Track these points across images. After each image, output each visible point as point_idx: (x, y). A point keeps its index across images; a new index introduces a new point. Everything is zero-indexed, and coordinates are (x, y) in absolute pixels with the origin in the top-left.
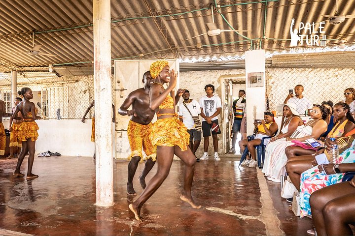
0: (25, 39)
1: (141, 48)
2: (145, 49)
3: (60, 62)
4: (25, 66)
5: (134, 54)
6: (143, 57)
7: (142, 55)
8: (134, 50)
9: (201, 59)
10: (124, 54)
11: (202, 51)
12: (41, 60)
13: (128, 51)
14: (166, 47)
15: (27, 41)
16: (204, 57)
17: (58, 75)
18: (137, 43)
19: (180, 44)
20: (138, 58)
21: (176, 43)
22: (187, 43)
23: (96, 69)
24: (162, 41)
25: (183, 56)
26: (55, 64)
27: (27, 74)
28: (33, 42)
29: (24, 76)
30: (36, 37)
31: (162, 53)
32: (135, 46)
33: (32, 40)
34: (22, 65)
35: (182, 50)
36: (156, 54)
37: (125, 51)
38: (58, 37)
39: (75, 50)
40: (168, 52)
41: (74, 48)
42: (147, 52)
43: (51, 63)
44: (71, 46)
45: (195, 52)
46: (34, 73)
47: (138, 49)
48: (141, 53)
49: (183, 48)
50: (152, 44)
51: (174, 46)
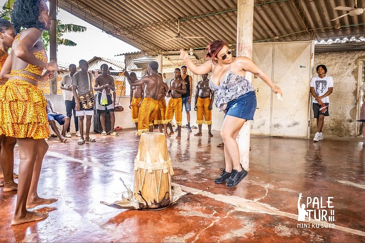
0: (171, 26)
1: (276, 31)
2: (280, 32)
3: (200, 46)
4: (169, 50)
5: (269, 37)
6: (278, 39)
7: (278, 38)
8: (269, 33)
9: (338, 40)
10: (259, 37)
11: (340, 32)
12: (183, 45)
13: (264, 34)
14: (302, 30)
15: (174, 28)
16: (341, 39)
17: (197, 58)
18: (272, 27)
19: (316, 25)
20: (273, 41)
21: (312, 25)
22: (324, 24)
23: (239, 50)
24: (298, 23)
25: (319, 38)
26: (195, 48)
27: (171, 57)
28: (179, 29)
29: (169, 59)
30: (181, 24)
31: (297, 35)
32: (270, 29)
33: (177, 26)
34: (167, 49)
35: (318, 32)
36: (290, 36)
37: (260, 34)
38: (200, 23)
39: (214, 35)
40: (304, 34)
41: (212, 33)
42: (282, 35)
43: (192, 47)
44: (210, 31)
45: (332, 33)
46: (177, 56)
47: (273, 32)
48: (276, 36)
49: (320, 30)
50: (288, 26)
51: (310, 28)
